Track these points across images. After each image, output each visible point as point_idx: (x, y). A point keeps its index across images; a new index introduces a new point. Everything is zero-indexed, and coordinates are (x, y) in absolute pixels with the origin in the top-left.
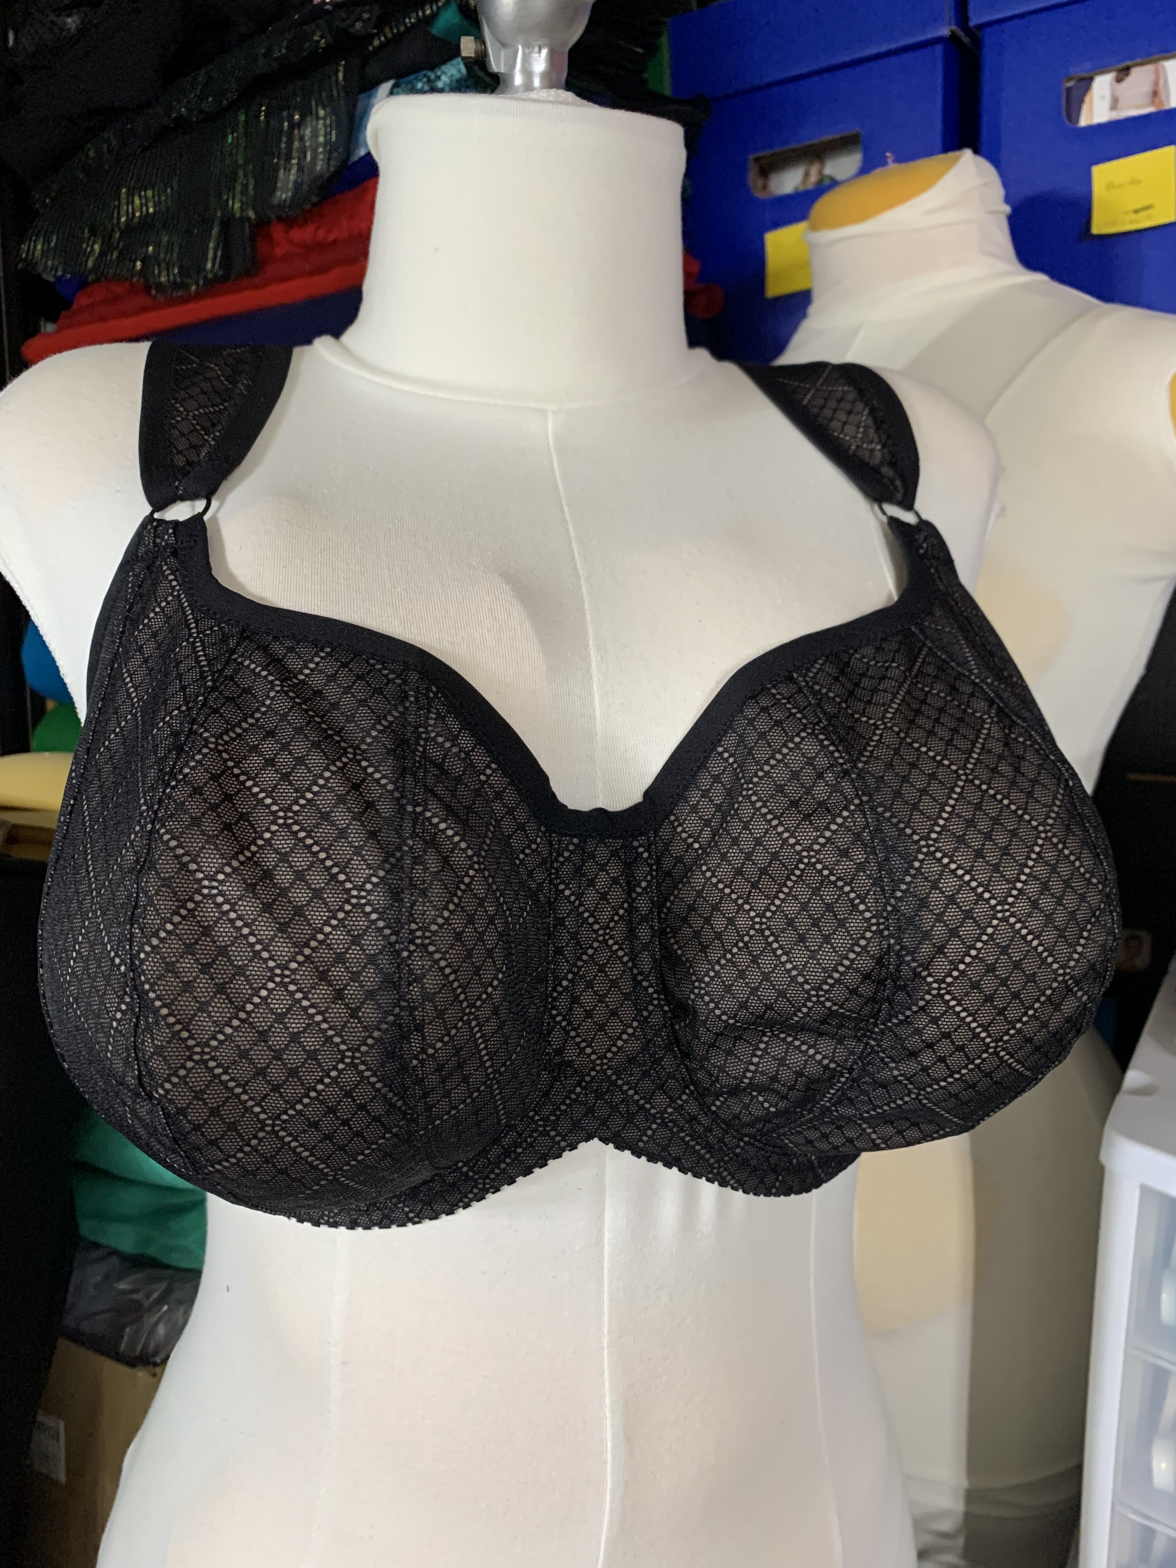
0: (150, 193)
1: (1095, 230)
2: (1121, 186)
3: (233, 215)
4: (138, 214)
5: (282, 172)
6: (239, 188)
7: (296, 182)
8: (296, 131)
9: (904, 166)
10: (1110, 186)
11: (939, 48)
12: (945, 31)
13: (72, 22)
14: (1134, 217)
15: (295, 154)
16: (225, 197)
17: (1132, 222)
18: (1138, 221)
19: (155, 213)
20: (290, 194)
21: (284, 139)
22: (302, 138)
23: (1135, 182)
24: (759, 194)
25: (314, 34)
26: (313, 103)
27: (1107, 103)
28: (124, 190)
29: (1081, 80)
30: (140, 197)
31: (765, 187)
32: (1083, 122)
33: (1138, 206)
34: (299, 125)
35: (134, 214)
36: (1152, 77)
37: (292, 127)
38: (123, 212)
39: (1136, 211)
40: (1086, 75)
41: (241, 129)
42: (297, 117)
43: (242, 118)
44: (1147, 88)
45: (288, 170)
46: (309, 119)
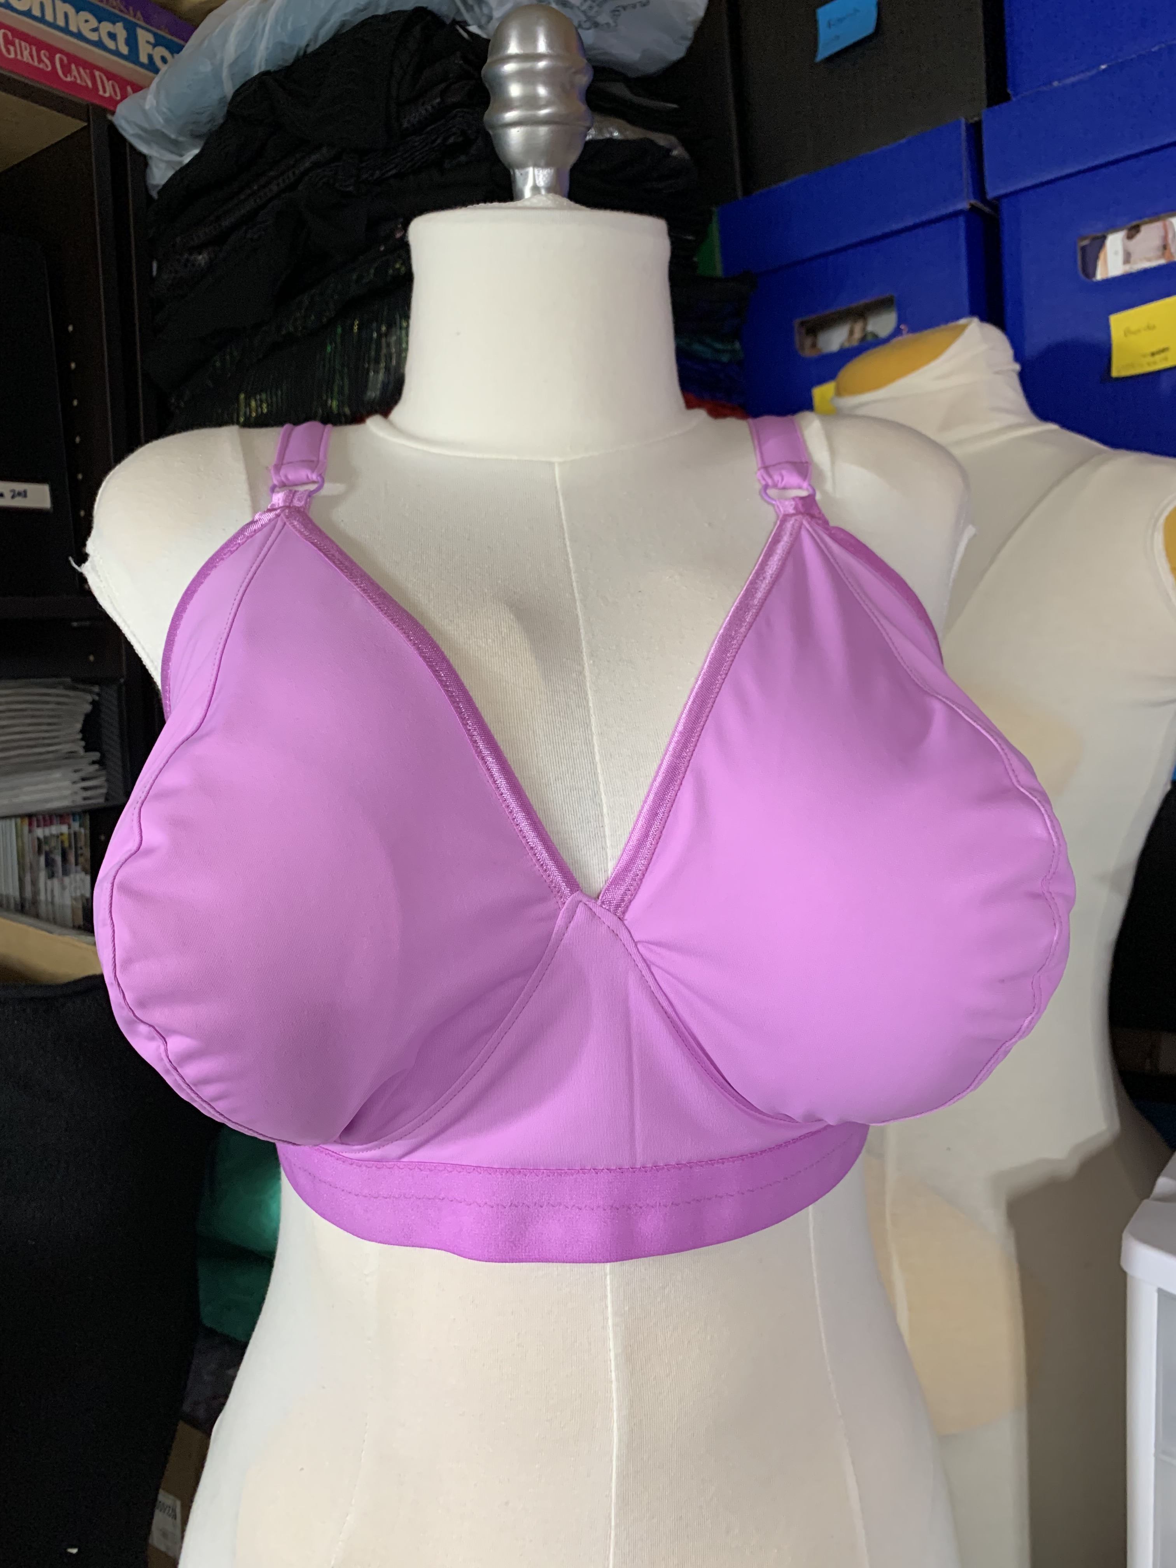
0: (264, 396)
1: (1115, 373)
2: (1138, 331)
3: (332, 412)
4: (254, 414)
5: (372, 374)
6: (336, 389)
7: (383, 382)
8: (384, 340)
9: (917, 335)
10: (1127, 332)
11: (961, 220)
12: (964, 205)
13: (202, 259)
14: (1150, 359)
15: (383, 359)
16: (324, 398)
17: (1149, 364)
18: (1155, 363)
19: (267, 413)
20: (378, 393)
21: (373, 346)
22: (388, 345)
23: (1150, 328)
24: (808, 353)
25: (396, 262)
26: (398, 317)
27: (1120, 257)
28: (242, 396)
29: (1095, 239)
30: (256, 400)
31: (814, 345)
32: (1100, 276)
33: (1154, 349)
34: (386, 335)
35: (250, 415)
36: (1162, 233)
37: (380, 336)
38: (242, 413)
39: (1153, 354)
40: (1099, 234)
41: (338, 340)
42: (384, 328)
43: (339, 330)
44: (1157, 242)
45: (376, 372)
46: (394, 329)
